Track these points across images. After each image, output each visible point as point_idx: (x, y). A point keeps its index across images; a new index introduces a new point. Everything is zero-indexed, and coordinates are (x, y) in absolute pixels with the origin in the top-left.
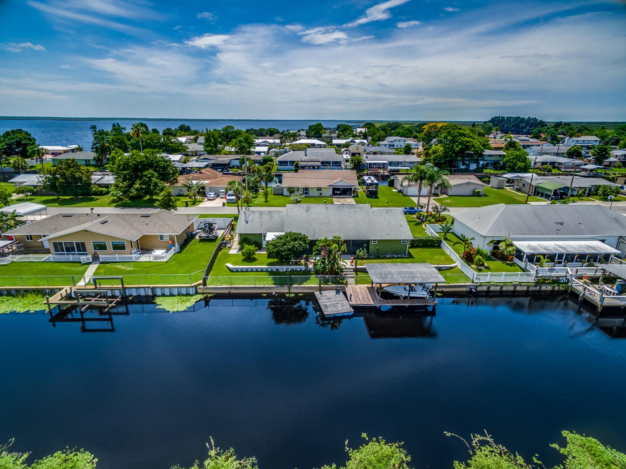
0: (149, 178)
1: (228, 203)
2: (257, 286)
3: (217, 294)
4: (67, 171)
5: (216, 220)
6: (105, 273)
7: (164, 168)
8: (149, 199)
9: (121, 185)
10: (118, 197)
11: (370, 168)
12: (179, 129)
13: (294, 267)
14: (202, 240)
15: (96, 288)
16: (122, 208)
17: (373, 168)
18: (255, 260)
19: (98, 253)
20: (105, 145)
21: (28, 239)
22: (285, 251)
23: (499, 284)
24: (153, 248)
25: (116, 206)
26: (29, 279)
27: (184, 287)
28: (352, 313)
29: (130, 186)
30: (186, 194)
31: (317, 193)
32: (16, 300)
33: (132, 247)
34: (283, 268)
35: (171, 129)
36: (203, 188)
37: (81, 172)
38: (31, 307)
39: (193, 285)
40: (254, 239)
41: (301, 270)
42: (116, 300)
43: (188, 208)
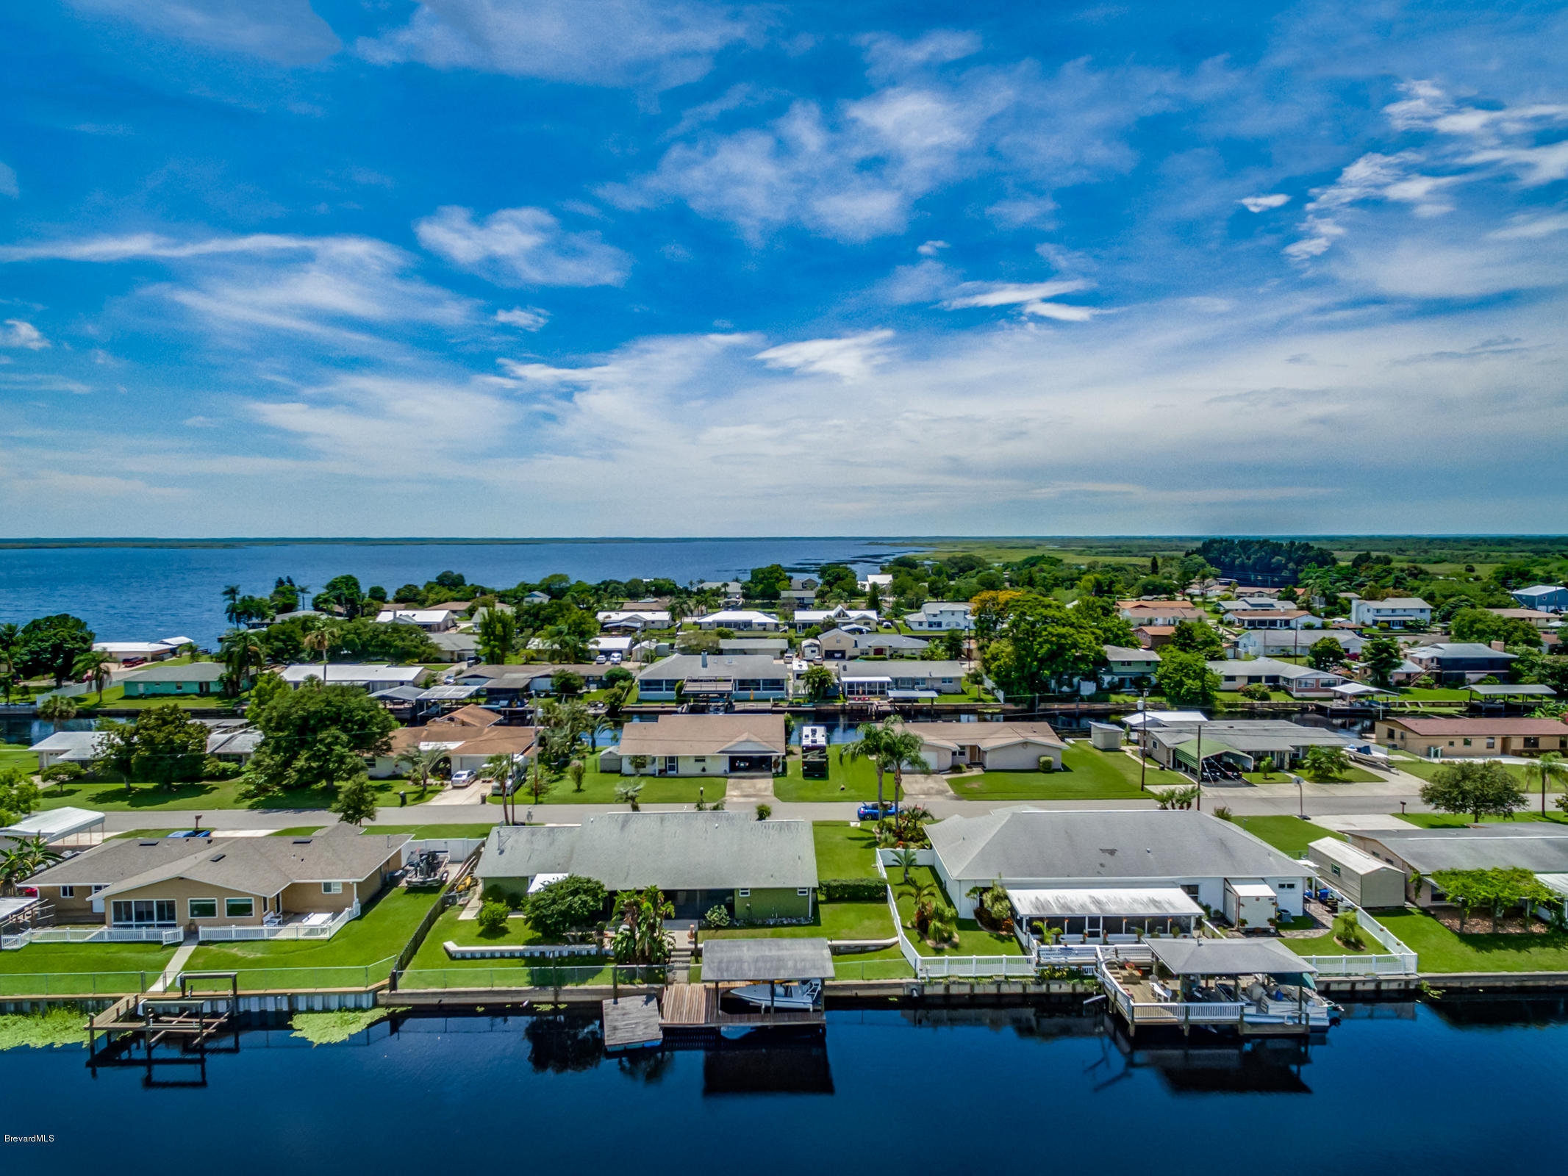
0: (329, 746)
1: (494, 795)
2: (496, 988)
3: (415, 1006)
4: (159, 731)
5: (449, 844)
6: (206, 967)
7: (363, 724)
8: (324, 788)
9: (268, 760)
10: (259, 786)
11: (851, 693)
12: (437, 583)
13: (576, 948)
14: (413, 889)
15: (183, 997)
16: (262, 810)
17: (858, 693)
18: (504, 931)
19: (197, 923)
20: (249, 650)
21: (65, 894)
22: (552, 916)
23: (966, 981)
24: (308, 910)
25: (251, 807)
26: (60, 979)
27: (334, 993)
28: (658, 1043)
29: (287, 764)
30: (406, 775)
31: (696, 769)
32: (29, 1022)
33: (265, 909)
34: (552, 950)
35: (416, 587)
36: (447, 760)
37: (186, 733)
38: (57, 1036)
39: (369, 988)
40: (509, 887)
41: (589, 954)
42: (217, 1022)
43: (405, 808)
